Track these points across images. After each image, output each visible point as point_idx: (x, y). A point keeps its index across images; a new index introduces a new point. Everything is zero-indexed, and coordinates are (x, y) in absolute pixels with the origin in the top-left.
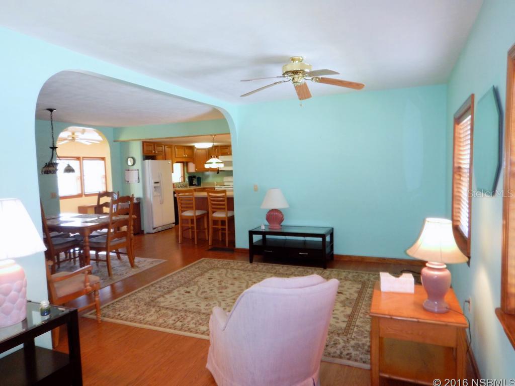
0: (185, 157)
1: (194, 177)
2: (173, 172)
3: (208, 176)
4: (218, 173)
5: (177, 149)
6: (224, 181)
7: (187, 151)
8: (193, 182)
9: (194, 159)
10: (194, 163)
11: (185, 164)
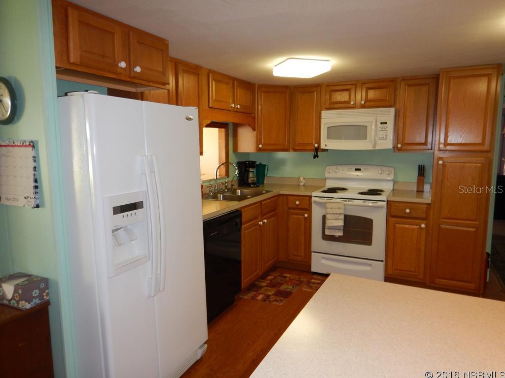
0: (236, 111)
1: (252, 164)
2: (201, 153)
3: (282, 162)
4: (316, 156)
5: (213, 85)
6: (327, 175)
7: (240, 92)
8: (248, 178)
9: (254, 118)
10: (254, 130)
11: (230, 130)
